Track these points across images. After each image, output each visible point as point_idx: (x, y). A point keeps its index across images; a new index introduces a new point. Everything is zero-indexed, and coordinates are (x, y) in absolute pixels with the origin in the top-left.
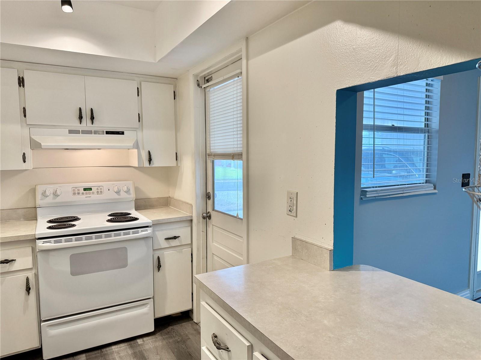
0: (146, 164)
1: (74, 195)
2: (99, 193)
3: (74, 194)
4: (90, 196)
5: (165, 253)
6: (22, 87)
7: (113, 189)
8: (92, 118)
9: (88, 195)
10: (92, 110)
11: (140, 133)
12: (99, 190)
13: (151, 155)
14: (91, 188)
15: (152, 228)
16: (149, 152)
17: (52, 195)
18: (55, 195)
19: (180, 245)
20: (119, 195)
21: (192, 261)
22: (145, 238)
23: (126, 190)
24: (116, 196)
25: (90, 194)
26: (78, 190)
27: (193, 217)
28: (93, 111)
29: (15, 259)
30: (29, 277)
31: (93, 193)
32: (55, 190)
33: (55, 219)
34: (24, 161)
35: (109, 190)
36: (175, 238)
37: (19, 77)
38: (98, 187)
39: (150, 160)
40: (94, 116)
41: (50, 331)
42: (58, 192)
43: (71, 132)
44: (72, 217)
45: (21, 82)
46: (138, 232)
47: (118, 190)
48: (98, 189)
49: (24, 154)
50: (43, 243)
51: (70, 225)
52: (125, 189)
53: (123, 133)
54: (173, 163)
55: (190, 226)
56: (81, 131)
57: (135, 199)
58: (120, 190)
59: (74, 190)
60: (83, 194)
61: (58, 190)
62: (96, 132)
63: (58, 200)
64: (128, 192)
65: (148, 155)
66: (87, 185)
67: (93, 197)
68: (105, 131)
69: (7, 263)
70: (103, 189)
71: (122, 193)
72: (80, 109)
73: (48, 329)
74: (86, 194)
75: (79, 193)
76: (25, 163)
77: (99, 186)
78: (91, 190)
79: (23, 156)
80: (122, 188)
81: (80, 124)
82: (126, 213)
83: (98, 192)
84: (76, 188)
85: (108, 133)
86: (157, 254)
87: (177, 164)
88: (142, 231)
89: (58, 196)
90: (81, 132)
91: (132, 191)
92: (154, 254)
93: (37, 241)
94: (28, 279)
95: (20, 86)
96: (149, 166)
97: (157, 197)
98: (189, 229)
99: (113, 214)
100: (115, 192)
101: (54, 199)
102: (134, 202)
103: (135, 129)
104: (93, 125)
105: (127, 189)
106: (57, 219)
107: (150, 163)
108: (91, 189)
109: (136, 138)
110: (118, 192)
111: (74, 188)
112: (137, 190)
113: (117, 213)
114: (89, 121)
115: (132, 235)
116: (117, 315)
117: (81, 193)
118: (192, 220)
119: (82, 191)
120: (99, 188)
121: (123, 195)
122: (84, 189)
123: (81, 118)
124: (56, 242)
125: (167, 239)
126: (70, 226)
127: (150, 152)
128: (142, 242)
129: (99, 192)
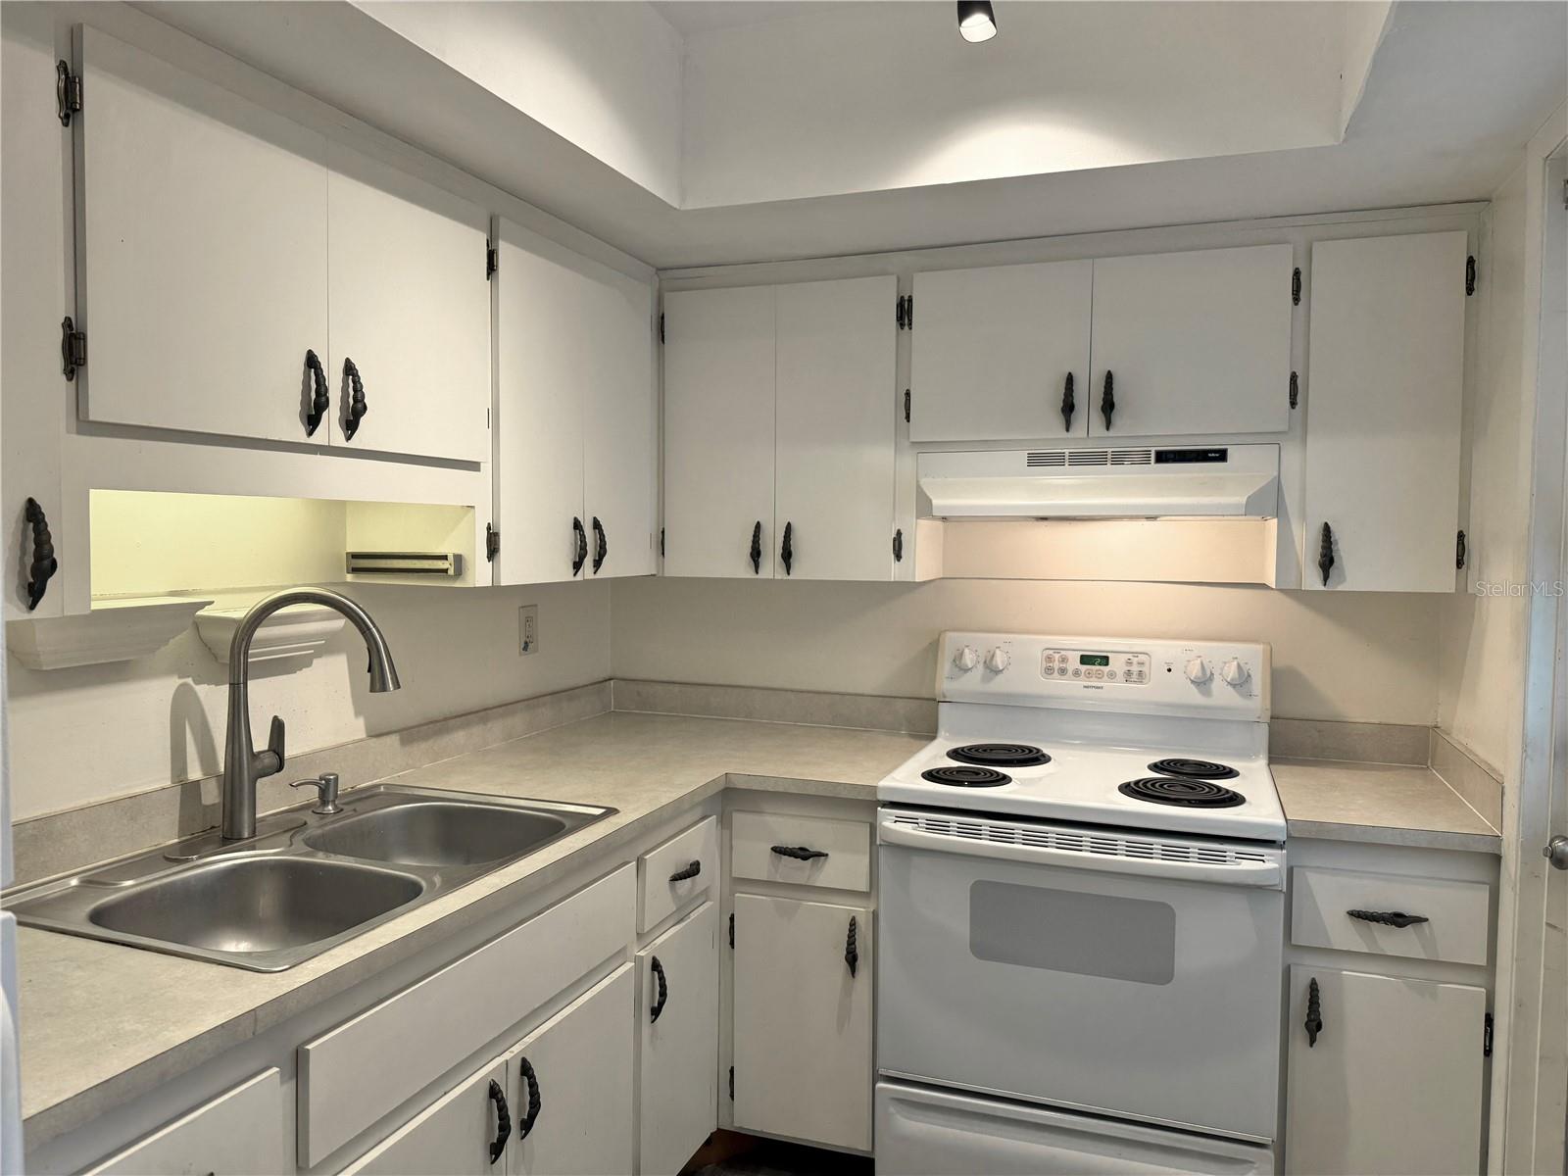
0: (1312, 580)
1: (1049, 677)
2: (1135, 677)
3: (1049, 671)
4: (1099, 685)
5: (1345, 973)
6: (906, 328)
7: (1186, 667)
8: (1108, 407)
9: (1096, 679)
10: (1109, 377)
11: (1291, 455)
12: (1135, 669)
13: (1331, 543)
14: (1107, 658)
15: (1284, 851)
16: (1327, 529)
17: (981, 667)
18: (992, 670)
19: (1423, 957)
20: (1207, 693)
21: (1488, 1052)
22: (1250, 889)
23: (1232, 680)
24: (1194, 697)
25: (1100, 676)
26: (1064, 660)
27: (1505, 844)
28: (1114, 381)
29: (826, 852)
30: (857, 919)
31: (1112, 675)
32: (992, 653)
33: (971, 748)
34: (898, 557)
35: (1169, 670)
36: (1398, 920)
37: (902, 297)
38: (1130, 656)
39: (1327, 562)
40: (1115, 400)
41: (898, 1117)
42: (999, 661)
43: (1036, 460)
44: (1023, 748)
45: (904, 312)
46: (1221, 859)
47: (1200, 674)
48: (1129, 663)
49: (899, 533)
50: (896, 821)
51: (992, 775)
52: (1231, 672)
53: (1221, 456)
54: (1445, 580)
55: (1484, 883)
56: (1067, 454)
57: (1269, 714)
58: (1212, 674)
59: (1049, 659)
60: (1076, 673)
61: (998, 651)
62: (1118, 459)
63: (999, 685)
64: (1242, 682)
65: (1321, 544)
66: (1095, 645)
67: (1112, 690)
68: (1153, 450)
69: (805, 858)
70: (1147, 664)
71: (1218, 685)
72: (1070, 379)
73: (892, 1110)
74: (1089, 675)
75: (1063, 671)
76: (899, 560)
77: (1136, 654)
78: (1107, 664)
79: (894, 540)
80: (1222, 669)
81: (1068, 430)
82: (1217, 766)
83: (1129, 673)
84: (1057, 650)
85: (1164, 458)
86: (1307, 969)
87: (1462, 586)
88: (1240, 857)
89: (997, 672)
90: (1067, 457)
91: (1259, 683)
92: (1295, 964)
93: (879, 808)
94: (853, 924)
95: (902, 326)
96: (1322, 588)
97: (1376, 721)
98: (1483, 896)
99: (1169, 762)
100: (1192, 682)
101: (986, 679)
102: (1265, 728)
103: (1273, 439)
104: (1112, 433)
105: (1237, 676)
106: (976, 748)
107: (1326, 578)
108: (1104, 660)
109: (1276, 474)
110: (1203, 682)
111: (1051, 652)
112: (1280, 679)
113: (1184, 763)
114: (1097, 418)
115: (1193, 863)
116: (1119, 1156)
117: (1070, 672)
118: (1496, 859)
119: (1074, 662)
120: (1135, 660)
121: (1222, 694)
122: (1082, 656)
123: (1068, 408)
124: (932, 827)
125: (1357, 915)
126: (992, 779)
127: (1332, 528)
128: (1238, 904)
129: (1136, 675)
